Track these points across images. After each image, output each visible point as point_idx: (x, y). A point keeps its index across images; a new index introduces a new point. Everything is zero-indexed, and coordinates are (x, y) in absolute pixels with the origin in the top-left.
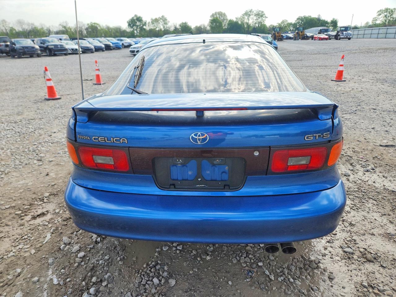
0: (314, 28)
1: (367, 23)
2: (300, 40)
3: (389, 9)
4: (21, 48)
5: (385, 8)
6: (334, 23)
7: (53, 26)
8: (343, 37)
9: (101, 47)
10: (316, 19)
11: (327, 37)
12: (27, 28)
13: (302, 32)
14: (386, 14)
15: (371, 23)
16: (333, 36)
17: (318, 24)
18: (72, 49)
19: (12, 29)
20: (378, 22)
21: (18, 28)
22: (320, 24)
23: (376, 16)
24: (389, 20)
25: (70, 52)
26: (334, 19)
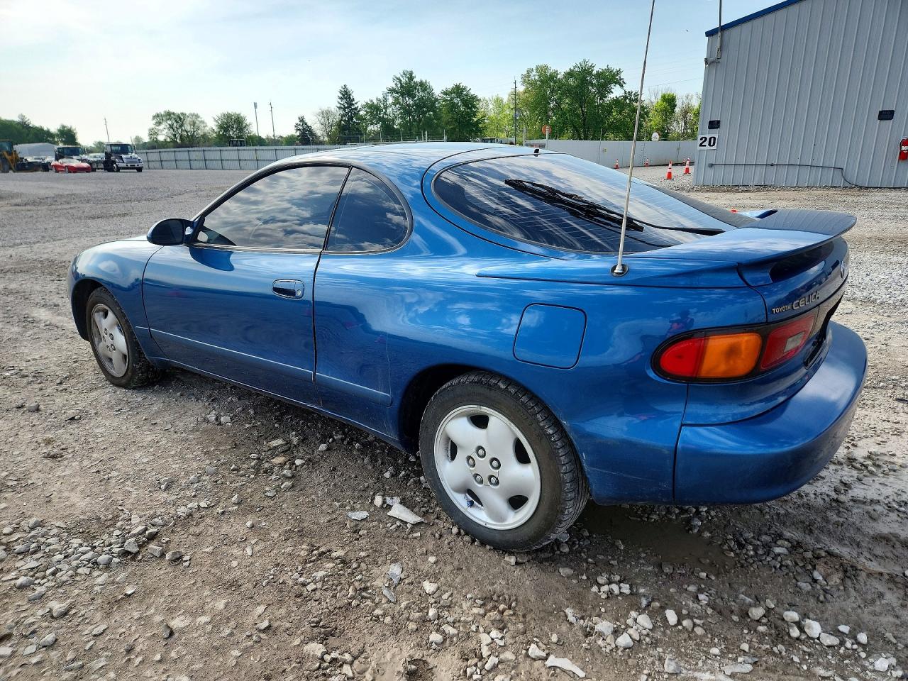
0: (23, 145)
1: (138, 139)
2: (11, 171)
3: (173, 114)
5: (165, 112)
6: (68, 135)
8: (124, 165)
10: (18, 123)
11: (85, 165)
13: (10, 154)
14: (170, 122)
15: (146, 139)
16: (97, 162)
17: (28, 135)
20: (161, 138)
22: (31, 136)
23: (153, 126)
24: (181, 136)
26: (64, 127)
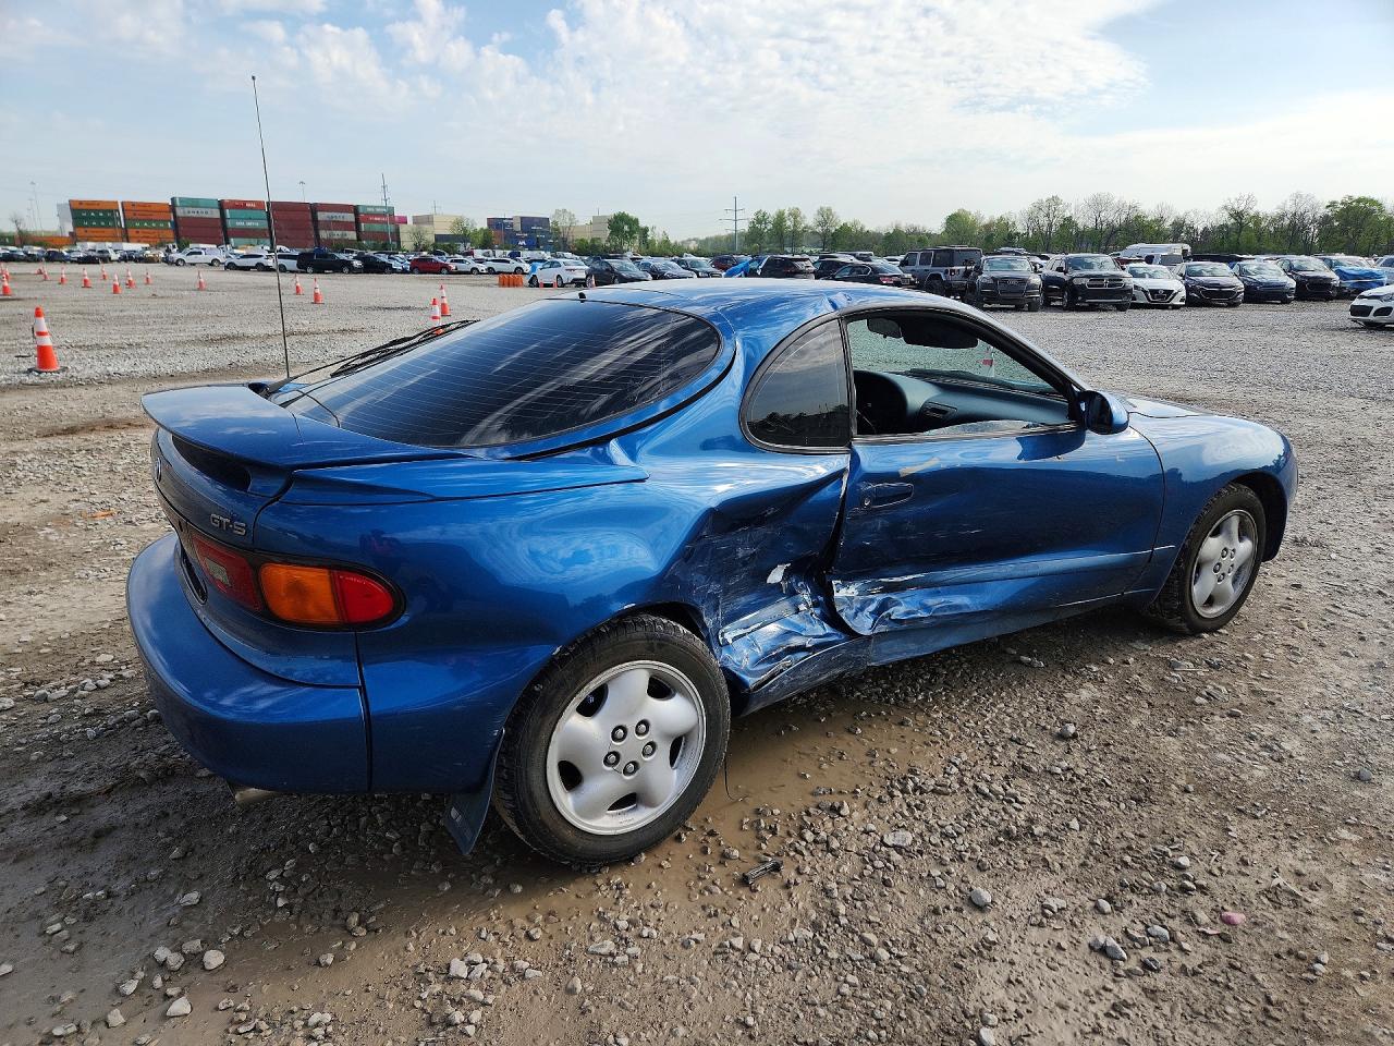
4: (991, 282)
7: (1196, 213)
9: (1281, 286)
12: (1112, 217)
18: (1154, 292)
19: (1068, 223)
21: (1085, 221)
25: (1143, 300)
